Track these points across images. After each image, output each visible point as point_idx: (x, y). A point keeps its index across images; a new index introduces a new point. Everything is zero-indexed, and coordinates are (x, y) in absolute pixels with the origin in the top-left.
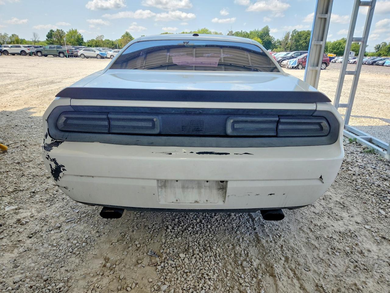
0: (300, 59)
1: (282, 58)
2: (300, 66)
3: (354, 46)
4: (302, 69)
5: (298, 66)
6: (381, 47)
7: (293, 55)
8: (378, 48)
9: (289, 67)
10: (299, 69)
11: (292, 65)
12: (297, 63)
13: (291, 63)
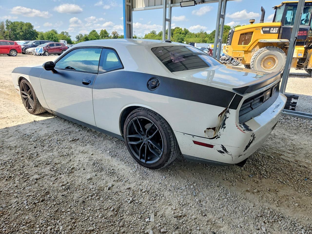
0: (45, 47)
1: (24, 46)
2: (46, 53)
3: (62, 36)
4: (49, 55)
5: (45, 53)
6: (79, 37)
7: (34, 44)
8: (78, 38)
9: (37, 54)
10: (46, 55)
11: (39, 52)
12: (43, 51)
13: (38, 51)
